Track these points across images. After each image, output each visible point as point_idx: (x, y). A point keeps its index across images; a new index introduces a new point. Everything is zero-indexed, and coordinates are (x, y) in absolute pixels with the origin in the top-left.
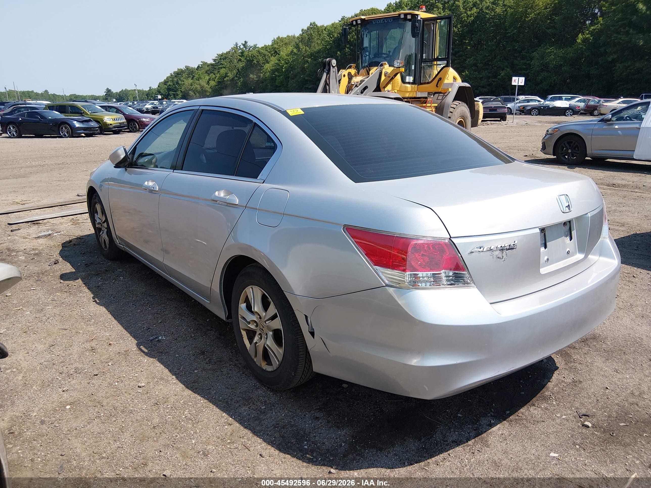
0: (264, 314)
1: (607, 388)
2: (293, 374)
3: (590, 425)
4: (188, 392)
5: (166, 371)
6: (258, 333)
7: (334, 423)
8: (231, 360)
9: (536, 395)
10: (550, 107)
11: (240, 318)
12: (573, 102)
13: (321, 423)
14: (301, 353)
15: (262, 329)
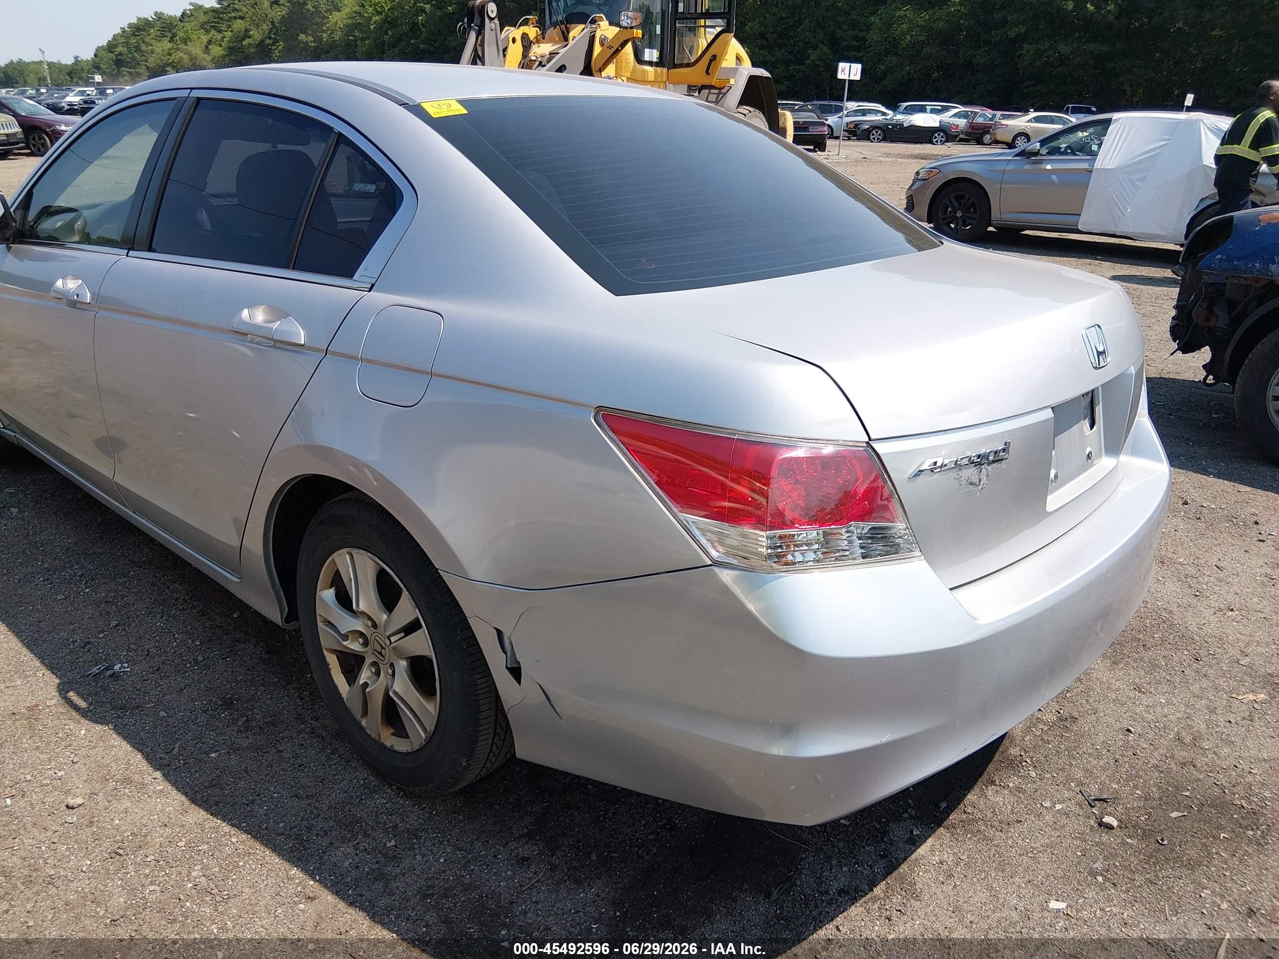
0: (385, 617)
1: (1129, 730)
2: (464, 764)
3: (1115, 823)
4: (197, 815)
5: (137, 759)
6: (368, 662)
7: (566, 870)
8: (300, 718)
9: (992, 758)
10: (905, 125)
11: (320, 625)
12: (947, 117)
13: (535, 873)
14: (483, 715)
15: (380, 653)
